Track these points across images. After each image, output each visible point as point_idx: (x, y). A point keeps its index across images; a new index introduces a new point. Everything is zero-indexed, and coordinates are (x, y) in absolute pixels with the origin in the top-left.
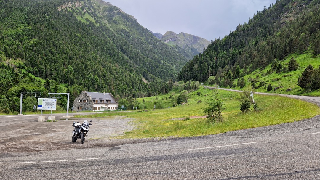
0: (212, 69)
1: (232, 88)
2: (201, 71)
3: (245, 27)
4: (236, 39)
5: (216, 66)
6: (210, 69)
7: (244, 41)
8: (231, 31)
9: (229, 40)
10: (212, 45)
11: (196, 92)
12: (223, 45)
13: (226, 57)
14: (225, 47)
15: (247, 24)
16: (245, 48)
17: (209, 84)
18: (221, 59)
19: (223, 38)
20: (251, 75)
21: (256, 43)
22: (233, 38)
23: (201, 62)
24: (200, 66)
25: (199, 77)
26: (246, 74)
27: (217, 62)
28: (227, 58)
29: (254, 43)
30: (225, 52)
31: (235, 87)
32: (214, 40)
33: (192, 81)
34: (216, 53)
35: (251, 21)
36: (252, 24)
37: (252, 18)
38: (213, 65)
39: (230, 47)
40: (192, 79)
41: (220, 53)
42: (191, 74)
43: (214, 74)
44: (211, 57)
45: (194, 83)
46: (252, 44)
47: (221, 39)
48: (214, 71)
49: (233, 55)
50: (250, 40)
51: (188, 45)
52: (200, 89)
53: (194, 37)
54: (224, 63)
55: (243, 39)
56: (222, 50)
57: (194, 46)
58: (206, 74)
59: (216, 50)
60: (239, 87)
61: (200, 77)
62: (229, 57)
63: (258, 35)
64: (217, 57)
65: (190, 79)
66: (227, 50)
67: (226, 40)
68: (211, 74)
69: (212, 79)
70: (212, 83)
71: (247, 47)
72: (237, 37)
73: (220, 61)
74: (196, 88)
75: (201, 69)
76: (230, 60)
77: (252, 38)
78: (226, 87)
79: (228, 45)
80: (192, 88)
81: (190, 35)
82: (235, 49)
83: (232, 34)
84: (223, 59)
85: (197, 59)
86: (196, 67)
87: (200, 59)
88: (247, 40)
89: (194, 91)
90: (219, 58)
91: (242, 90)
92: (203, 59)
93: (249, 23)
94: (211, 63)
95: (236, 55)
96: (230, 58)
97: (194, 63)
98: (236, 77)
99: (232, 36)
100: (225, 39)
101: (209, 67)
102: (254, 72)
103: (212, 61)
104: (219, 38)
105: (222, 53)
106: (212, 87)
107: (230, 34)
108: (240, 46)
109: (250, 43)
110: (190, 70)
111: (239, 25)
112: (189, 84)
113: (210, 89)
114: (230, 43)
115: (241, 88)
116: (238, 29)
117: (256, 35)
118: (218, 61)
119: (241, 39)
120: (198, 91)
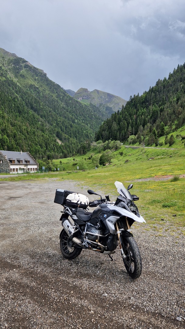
0: (132, 127)
1: (158, 146)
2: (120, 130)
3: (166, 82)
4: (156, 96)
5: (136, 124)
6: (130, 127)
7: (164, 97)
8: (150, 87)
9: (149, 96)
10: (131, 102)
11: (117, 152)
12: (143, 102)
13: (147, 114)
14: (145, 104)
15: (167, 79)
16: (166, 105)
17: (130, 144)
18: (141, 117)
19: (142, 94)
20: (178, 132)
21: (178, 100)
22: (153, 94)
23: (120, 121)
24: (119, 124)
25: (118, 136)
26: (172, 132)
27: (136, 119)
28: (148, 116)
29: (176, 99)
30: (144, 109)
31: (162, 145)
32: (133, 97)
33: (112, 140)
34: (135, 110)
35: (171, 76)
36: (173, 79)
37: (172, 72)
38: (132, 123)
39: (150, 104)
40: (111, 139)
41: (140, 111)
42: (109, 133)
43: (134, 133)
44: (130, 115)
45: (114, 142)
46: (174, 101)
47: (140, 96)
48: (134, 130)
49: (154, 113)
50: (171, 97)
51: (102, 104)
52: (122, 149)
53: (109, 95)
54: (145, 121)
55: (163, 96)
56: (142, 107)
57: (108, 105)
58: (125, 133)
59: (136, 108)
60: (168, 145)
61: (120, 136)
62: (149, 115)
63: (179, 91)
64: (136, 115)
65: (109, 139)
66: (147, 107)
67: (146, 97)
68: (130, 133)
69: (133, 138)
70: (134, 142)
71: (168, 104)
72: (158, 92)
73: (140, 119)
74: (117, 148)
75: (121, 128)
76: (151, 118)
77: (173, 95)
78: (151, 146)
79: (147, 101)
80: (112, 148)
81: (104, 93)
82: (155, 106)
83: (152, 90)
84: (143, 116)
85: (115, 117)
86: (115, 126)
87: (119, 117)
88: (167, 96)
89: (115, 151)
90: (138, 116)
91: (172, 147)
92: (122, 117)
93: (169, 78)
94: (131, 121)
95: (157, 112)
96: (151, 115)
97: (113, 122)
98: (161, 135)
99: (152, 93)
100: (144, 95)
101: (128, 126)
102: (180, 129)
103: (132, 119)
104: (138, 94)
105: (141, 110)
106: (135, 146)
107: (150, 90)
108: (160, 103)
109: (171, 100)
110: (109, 129)
111: (159, 80)
112: (108, 144)
113: (134, 148)
114: (150, 99)
115: (170, 146)
116: (158, 83)
117: (177, 91)
118: (138, 119)
119: (161, 95)
120: (120, 151)
